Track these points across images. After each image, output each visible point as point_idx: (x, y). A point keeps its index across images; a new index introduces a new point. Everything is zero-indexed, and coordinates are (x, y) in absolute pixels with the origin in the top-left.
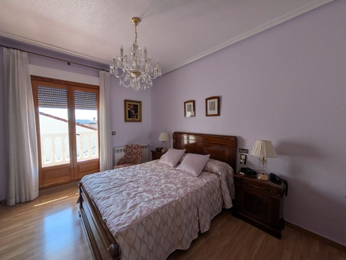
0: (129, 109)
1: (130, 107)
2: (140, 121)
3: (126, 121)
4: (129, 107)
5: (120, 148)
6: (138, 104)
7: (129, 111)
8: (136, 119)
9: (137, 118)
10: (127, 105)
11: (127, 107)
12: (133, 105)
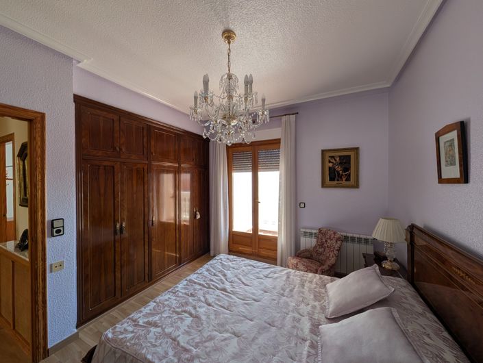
0: (331, 165)
1: (333, 161)
2: (356, 186)
3: (324, 185)
4: (330, 162)
5: (308, 231)
6: (352, 154)
7: (330, 168)
8: (347, 183)
9: (348, 180)
10: (327, 159)
11: (327, 162)
12: (340, 157)
